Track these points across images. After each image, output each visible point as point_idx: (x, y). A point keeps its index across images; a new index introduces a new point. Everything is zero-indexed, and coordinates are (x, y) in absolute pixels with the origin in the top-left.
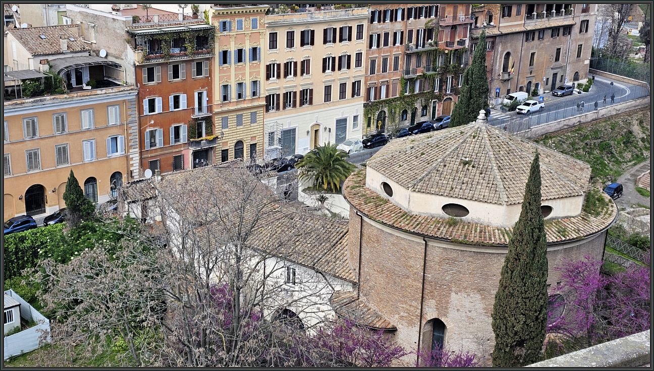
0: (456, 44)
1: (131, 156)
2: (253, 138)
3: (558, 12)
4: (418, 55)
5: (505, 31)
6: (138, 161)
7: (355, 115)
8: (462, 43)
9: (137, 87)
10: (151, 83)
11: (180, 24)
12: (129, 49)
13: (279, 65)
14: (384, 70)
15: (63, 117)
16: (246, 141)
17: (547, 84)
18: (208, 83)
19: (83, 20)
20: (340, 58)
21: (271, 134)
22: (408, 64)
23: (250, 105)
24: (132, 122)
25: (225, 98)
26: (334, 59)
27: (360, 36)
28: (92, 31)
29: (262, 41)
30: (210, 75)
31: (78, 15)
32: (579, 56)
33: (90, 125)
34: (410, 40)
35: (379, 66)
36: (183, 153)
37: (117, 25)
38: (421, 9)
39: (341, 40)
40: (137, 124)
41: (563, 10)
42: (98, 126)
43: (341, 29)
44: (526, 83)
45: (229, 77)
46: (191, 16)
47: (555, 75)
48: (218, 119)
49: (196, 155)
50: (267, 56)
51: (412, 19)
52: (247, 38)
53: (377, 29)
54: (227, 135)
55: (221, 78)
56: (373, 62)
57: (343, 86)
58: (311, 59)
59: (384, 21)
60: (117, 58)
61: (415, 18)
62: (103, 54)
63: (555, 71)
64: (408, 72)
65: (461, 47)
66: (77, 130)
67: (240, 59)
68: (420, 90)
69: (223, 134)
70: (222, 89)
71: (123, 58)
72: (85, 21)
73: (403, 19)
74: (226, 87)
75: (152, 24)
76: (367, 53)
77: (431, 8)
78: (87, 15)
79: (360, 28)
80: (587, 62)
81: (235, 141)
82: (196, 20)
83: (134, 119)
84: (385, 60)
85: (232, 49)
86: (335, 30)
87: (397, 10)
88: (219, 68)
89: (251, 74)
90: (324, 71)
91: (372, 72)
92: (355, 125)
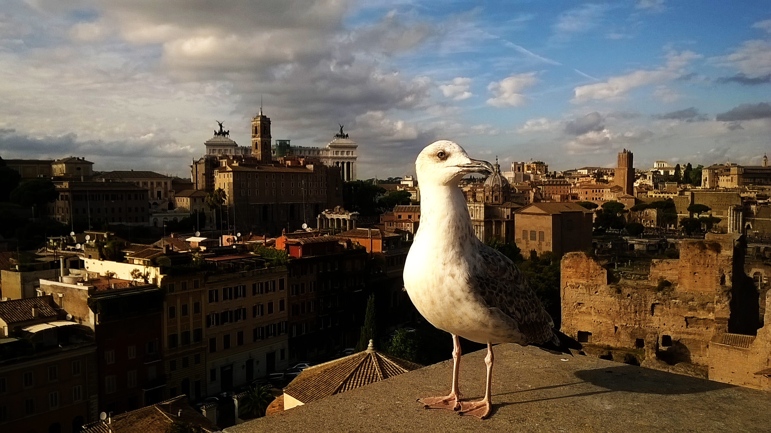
1: (91, 401)
2: (197, 376)
6: (97, 405)
7: (282, 348)
12: (90, 312)
13: (217, 315)
14: (303, 312)
15: (31, 374)
16: (191, 379)
18: (159, 334)
19: (52, 292)
21: (213, 372)
23: (194, 349)
24: (92, 372)
25: (172, 345)
26: (262, 306)
27: (282, 287)
29: (203, 297)
30: (160, 327)
31: (49, 288)
36: (137, 394)
37: (81, 294)
39: (267, 292)
40: (96, 374)
43: (267, 283)
45: (176, 328)
48: (167, 363)
49: (148, 395)
50: (207, 309)
51: (321, 271)
52: (190, 296)
53: (295, 281)
55: (168, 330)
56: (294, 306)
60: (81, 320)
62: (69, 317)
67: (185, 313)
69: (172, 375)
71: (85, 319)
72: (55, 292)
74: (173, 336)
76: (288, 300)
78: (57, 287)
79: (281, 282)
81: (182, 380)
82: (148, 285)
85: (178, 305)
86: (262, 284)
88: (168, 321)
89: (194, 324)
90: (254, 316)
92: (283, 357)
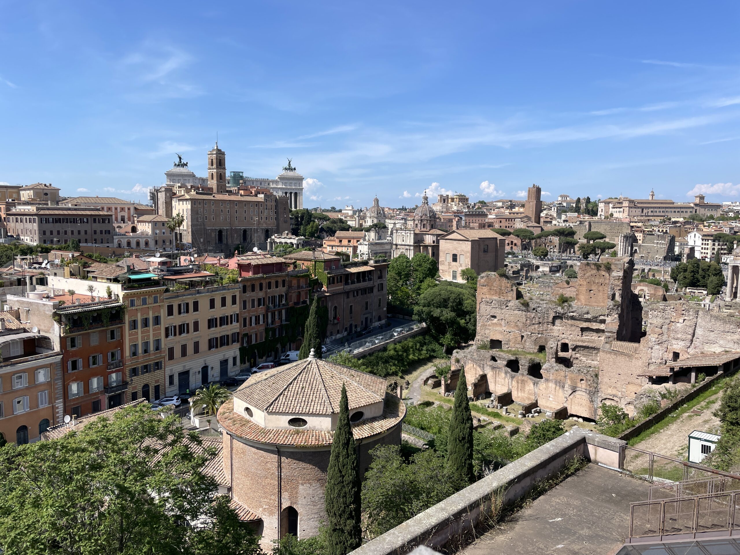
0: (301, 304)
1: (57, 406)
2: (157, 381)
3: (364, 280)
5: (332, 293)
6: (62, 409)
7: (234, 356)
8: (304, 302)
9: (62, 352)
10: (74, 349)
11: (97, 304)
13: (175, 327)
16: (152, 384)
17: (362, 324)
18: (121, 345)
19: (18, 306)
20: (221, 318)
21: (171, 377)
23: (154, 357)
24: (57, 379)
27: (234, 303)
28: (27, 314)
29: (162, 311)
31: (17, 303)
32: (380, 305)
34: (269, 303)
35: (249, 322)
36: (100, 398)
37: (46, 308)
38: (277, 282)
41: (367, 278)
44: (348, 325)
46: (107, 298)
48: (129, 370)
49: (111, 399)
50: (166, 321)
52: (151, 310)
53: (246, 297)
54: (137, 381)
55: (130, 340)
56: (244, 320)
58: (199, 320)
60: (46, 332)
61: (272, 288)
63: (366, 316)
64: (267, 324)
65: (304, 305)
70: (131, 347)
72: (21, 307)
73: (263, 289)
75: (75, 305)
76: (240, 314)
77: (283, 281)
78: (23, 302)
79: (234, 298)
80: (385, 309)
81: (142, 385)
82: (111, 300)
83: (59, 377)
85: (139, 318)
86: (216, 299)
87: (259, 284)
89: (154, 335)
91: (244, 326)
92: (235, 364)
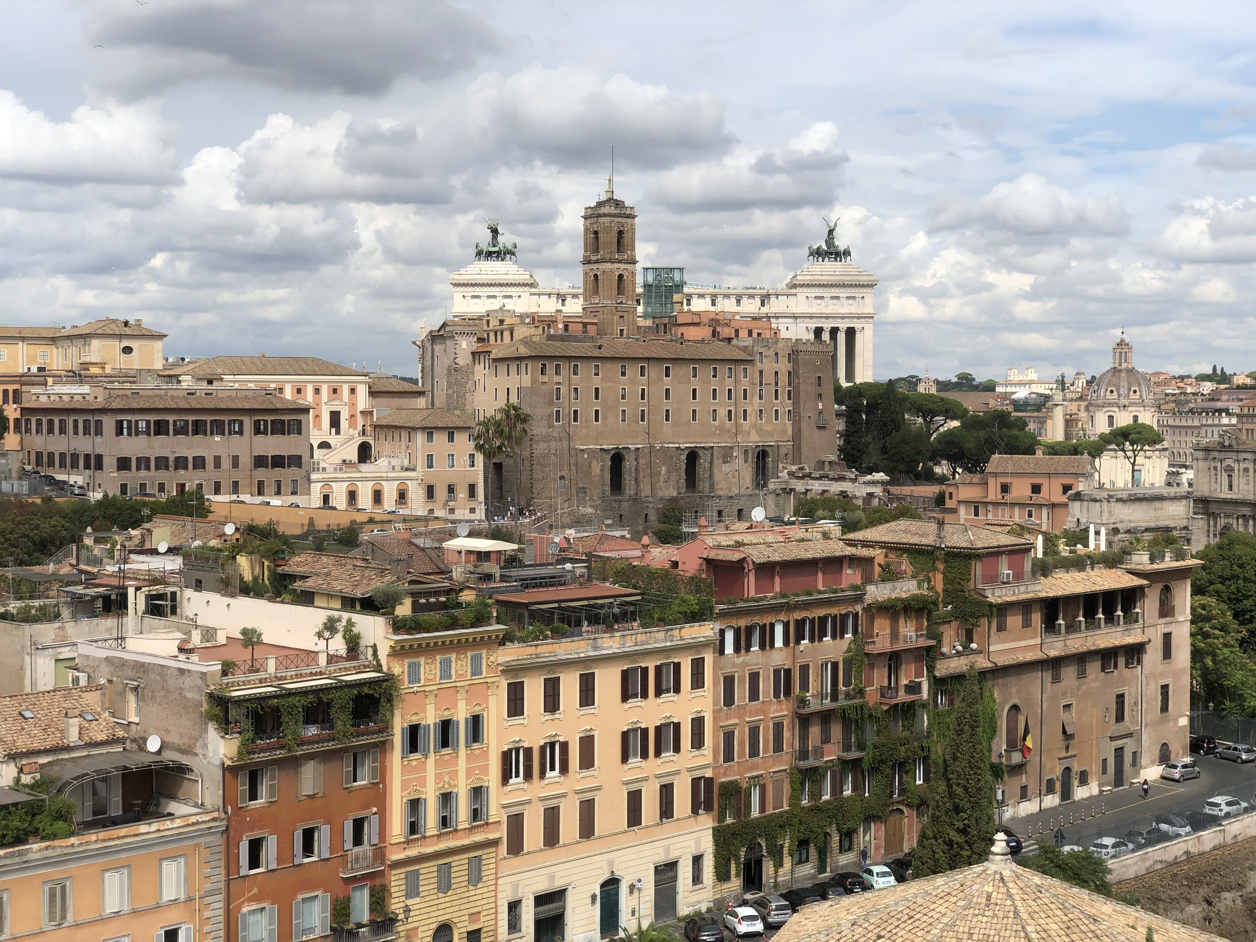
0: (902, 693)
2: (474, 916)
3: (1110, 619)
4: (825, 717)
5: (1002, 661)
7: (696, 853)
8: (914, 688)
9: (226, 813)
10: (256, 804)
11: (321, 673)
12: (212, 733)
13: (528, 752)
14: (754, 752)
15: (63, 889)
16: (459, 925)
17: (1104, 771)
18: (378, 798)
19: (112, 675)
20: (658, 729)
21: (514, 907)
22: (804, 738)
23: (466, 842)
24: (209, 893)
25: (413, 828)
26: (645, 731)
27: (698, 682)
28: (132, 699)
29: (492, 700)
30: (383, 780)
31: (104, 665)
32: (1165, 708)
33: (121, 903)
34: (805, 686)
35: (742, 744)
37: (188, 682)
38: (823, 620)
39: (658, 693)
40: (221, 897)
41: (1119, 613)
42: (139, 906)
43: (658, 669)
44: (1058, 772)
45: (422, 782)
46: (344, 655)
47: (1119, 751)
48: (397, 877)
50: (503, 732)
51: (806, 641)
52: (461, 695)
53: (734, 665)
54: (417, 912)
55: (405, 785)
56: (729, 737)
57: (667, 792)
58: (596, 733)
59: (748, 649)
60: (183, 752)
61: (812, 640)
62: (153, 744)
63: (1118, 743)
64: (803, 754)
65: (912, 697)
66: (92, 915)
67: (445, 742)
68: (833, 793)
69: (410, 911)
70: (406, 810)
71: (198, 750)
72: (119, 677)
73: (786, 642)
74: (415, 805)
75: (262, 675)
76: (714, 718)
77: (844, 617)
78: (123, 664)
79: (698, 666)
80: (1184, 721)
81: (434, 926)
82: (354, 663)
83: (216, 886)
84: (754, 732)
85: (430, 720)
86: (645, 671)
87: (772, 626)
88: (403, 762)
89: (469, 772)
90: (625, 758)
91: (729, 756)
92: (697, 879)
